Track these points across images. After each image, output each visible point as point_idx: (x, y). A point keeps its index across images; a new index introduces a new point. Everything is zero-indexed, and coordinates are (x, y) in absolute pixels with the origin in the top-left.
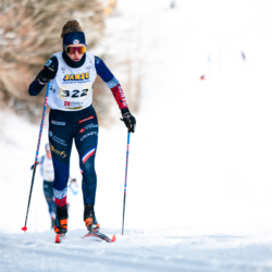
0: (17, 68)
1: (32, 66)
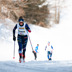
1: (24, 8)
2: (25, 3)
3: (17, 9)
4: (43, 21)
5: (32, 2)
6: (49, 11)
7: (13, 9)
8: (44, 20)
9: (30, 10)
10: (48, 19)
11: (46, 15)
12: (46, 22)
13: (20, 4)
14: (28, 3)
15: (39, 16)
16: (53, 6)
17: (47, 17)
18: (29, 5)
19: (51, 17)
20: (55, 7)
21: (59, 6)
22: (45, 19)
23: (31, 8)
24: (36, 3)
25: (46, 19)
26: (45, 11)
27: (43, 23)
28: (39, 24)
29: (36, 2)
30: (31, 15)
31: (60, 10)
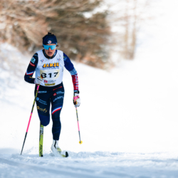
2: (50, 7)
3: (29, 22)
4: (93, 53)
5: (69, 5)
6: (108, 27)
7: (19, 20)
8: (96, 50)
9: (63, 24)
10: (107, 48)
11: (103, 37)
12: (101, 55)
13: (38, 8)
14: (57, 7)
15: (86, 39)
16: (121, 14)
17: (104, 41)
18: (61, 13)
19: (113, 44)
20: (126, 18)
21: (136, 17)
22: (99, 48)
23: (66, 20)
24: (78, 8)
25: (102, 46)
26: (99, 28)
27: (93, 57)
28: (86, 60)
29: (78, 5)
30: (64, 38)
31: (137, 25)
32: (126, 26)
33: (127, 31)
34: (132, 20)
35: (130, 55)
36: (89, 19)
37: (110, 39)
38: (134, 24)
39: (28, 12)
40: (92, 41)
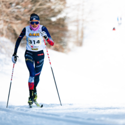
0: (22, 23)
32: (77, 26)
33: (78, 29)
34: (81, 22)
35: (80, 44)
36: (54, 22)
37: (68, 34)
38: (83, 24)
39: (17, 18)
40: (56, 35)
